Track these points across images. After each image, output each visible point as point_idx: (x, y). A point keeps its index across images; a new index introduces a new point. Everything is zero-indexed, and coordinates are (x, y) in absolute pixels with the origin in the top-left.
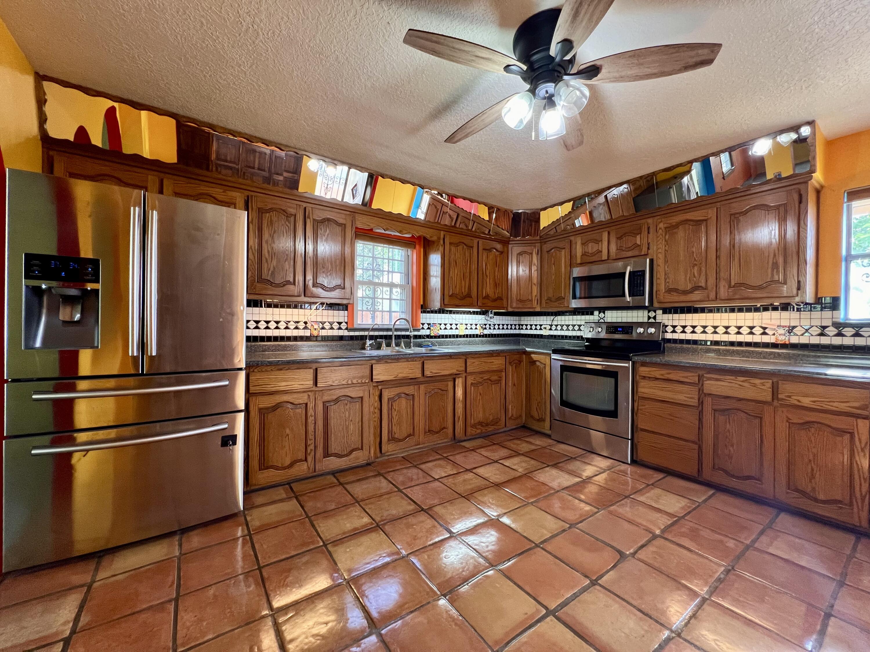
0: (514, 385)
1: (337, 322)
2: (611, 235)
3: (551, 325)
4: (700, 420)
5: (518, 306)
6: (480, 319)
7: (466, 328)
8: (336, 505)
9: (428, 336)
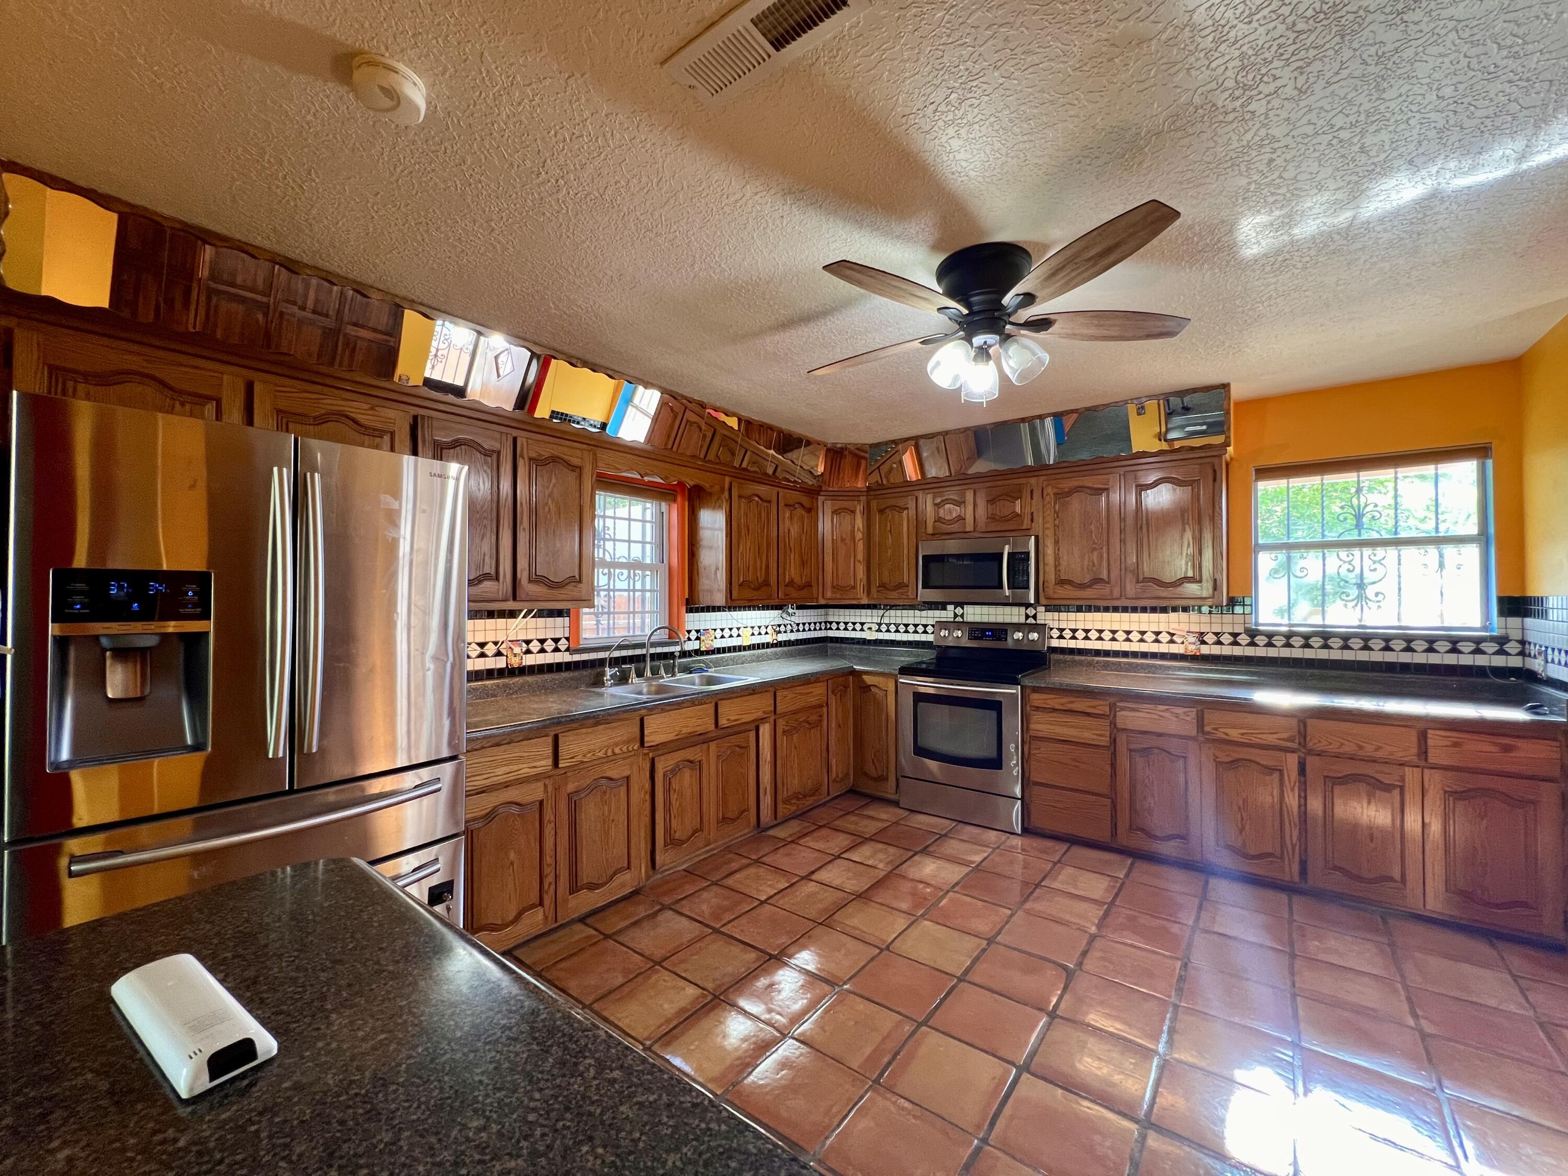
0: (839, 726)
1: (553, 639)
2: (978, 495)
3: (880, 624)
4: (1113, 766)
5: (834, 596)
6: (769, 617)
7: (753, 634)
8: (624, 977)
9: (698, 652)
